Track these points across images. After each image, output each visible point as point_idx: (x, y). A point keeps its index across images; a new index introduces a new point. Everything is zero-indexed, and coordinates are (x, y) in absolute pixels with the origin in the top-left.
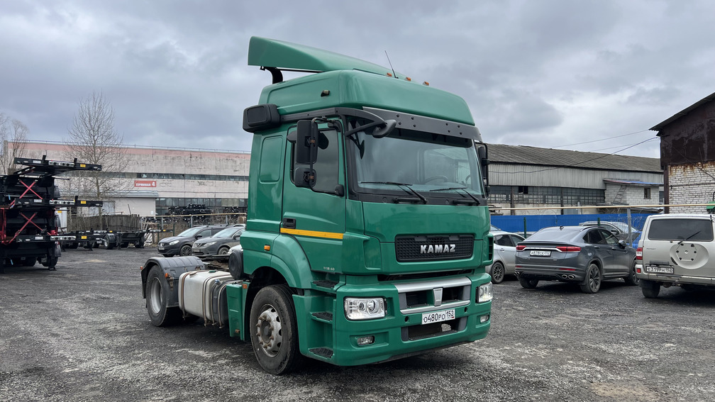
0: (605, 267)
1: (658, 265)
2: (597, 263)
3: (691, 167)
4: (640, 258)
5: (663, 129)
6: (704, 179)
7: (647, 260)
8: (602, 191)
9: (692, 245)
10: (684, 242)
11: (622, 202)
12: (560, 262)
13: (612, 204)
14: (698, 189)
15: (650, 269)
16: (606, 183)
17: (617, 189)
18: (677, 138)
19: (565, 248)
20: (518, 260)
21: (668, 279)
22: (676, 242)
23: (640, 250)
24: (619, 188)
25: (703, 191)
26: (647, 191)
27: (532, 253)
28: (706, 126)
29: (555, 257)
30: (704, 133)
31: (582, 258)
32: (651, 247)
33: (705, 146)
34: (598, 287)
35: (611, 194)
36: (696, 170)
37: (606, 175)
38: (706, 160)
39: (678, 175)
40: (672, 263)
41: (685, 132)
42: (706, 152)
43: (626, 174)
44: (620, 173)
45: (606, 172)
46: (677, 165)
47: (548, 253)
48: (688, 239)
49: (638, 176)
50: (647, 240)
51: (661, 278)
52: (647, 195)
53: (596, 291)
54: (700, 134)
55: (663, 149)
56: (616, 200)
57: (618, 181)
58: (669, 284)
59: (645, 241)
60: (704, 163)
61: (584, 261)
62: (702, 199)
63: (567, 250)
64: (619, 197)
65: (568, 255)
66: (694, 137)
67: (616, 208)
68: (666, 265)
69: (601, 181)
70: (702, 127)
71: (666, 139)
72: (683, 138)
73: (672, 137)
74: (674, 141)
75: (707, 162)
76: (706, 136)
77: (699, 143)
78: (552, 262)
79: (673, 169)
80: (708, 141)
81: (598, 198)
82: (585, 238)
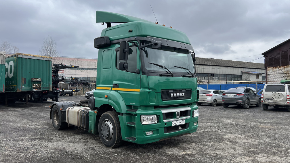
0: (251, 100)
1: (268, 99)
2: (248, 99)
3: (275, 68)
4: (263, 97)
5: (266, 54)
6: (280, 72)
7: (264, 98)
8: (241, 76)
9: (279, 93)
10: (276, 92)
11: (248, 80)
12: (237, 99)
13: (245, 80)
14: (278, 76)
15: (266, 101)
16: (242, 72)
17: (247, 75)
18: (271, 58)
19: (239, 94)
20: (223, 98)
21: (271, 104)
22: (274, 92)
23: (263, 95)
24: (247, 74)
25: (279, 76)
26: (257, 76)
27: (228, 96)
28: (281, 53)
29: (236, 97)
30: (280, 56)
31: (244, 97)
32: (266, 94)
33: (280, 60)
34: (249, 107)
35: (244, 77)
36: (277, 69)
37: (243, 70)
38: (280, 65)
39: (270, 70)
40: (272, 99)
41: (273, 55)
42: (281, 62)
43: (250, 69)
44: (247, 69)
45: (243, 69)
46: (270, 67)
47: (234, 96)
48: (277, 92)
49: (254, 70)
50: (265, 92)
51: (269, 103)
52: (257, 77)
53: (248, 108)
54: (278, 56)
55: (265, 61)
56: (246, 79)
57: (247, 72)
58: (272, 105)
59: (264, 92)
60: (279, 66)
61: (245, 99)
62: (279, 79)
63: (239, 95)
64: (247, 78)
65: (240, 97)
66: (276, 57)
67: (246, 82)
68: (271, 99)
69: (241, 72)
70: (279, 54)
71: (267, 57)
72: (272, 57)
73: (269, 57)
74: (269, 58)
75: (281, 66)
76: (281, 57)
77: (278, 59)
78: (235, 99)
79: (269, 68)
80: (281, 59)
81: (240, 78)
82: (245, 91)
